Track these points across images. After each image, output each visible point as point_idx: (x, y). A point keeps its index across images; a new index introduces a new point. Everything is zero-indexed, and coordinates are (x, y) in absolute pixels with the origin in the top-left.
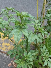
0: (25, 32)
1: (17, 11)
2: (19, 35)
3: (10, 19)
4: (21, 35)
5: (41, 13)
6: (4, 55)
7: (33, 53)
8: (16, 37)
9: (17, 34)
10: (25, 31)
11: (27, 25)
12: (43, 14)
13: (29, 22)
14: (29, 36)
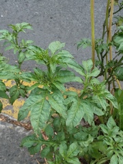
0: (58, 103)
1: (37, 47)
2: (43, 112)
3: (22, 55)
4: (47, 111)
5: (104, 26)
6: (18, 129)
7: (82, 140)
8: (36, 117)
9: (37, 109)
10: (57, 99)
11: (61, 83)
12: (108, 31)
13: (67, 74)
14: (66, 111)
